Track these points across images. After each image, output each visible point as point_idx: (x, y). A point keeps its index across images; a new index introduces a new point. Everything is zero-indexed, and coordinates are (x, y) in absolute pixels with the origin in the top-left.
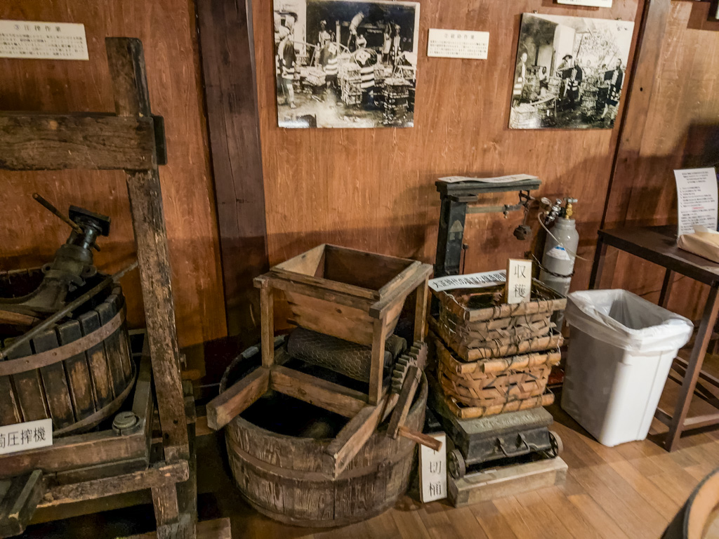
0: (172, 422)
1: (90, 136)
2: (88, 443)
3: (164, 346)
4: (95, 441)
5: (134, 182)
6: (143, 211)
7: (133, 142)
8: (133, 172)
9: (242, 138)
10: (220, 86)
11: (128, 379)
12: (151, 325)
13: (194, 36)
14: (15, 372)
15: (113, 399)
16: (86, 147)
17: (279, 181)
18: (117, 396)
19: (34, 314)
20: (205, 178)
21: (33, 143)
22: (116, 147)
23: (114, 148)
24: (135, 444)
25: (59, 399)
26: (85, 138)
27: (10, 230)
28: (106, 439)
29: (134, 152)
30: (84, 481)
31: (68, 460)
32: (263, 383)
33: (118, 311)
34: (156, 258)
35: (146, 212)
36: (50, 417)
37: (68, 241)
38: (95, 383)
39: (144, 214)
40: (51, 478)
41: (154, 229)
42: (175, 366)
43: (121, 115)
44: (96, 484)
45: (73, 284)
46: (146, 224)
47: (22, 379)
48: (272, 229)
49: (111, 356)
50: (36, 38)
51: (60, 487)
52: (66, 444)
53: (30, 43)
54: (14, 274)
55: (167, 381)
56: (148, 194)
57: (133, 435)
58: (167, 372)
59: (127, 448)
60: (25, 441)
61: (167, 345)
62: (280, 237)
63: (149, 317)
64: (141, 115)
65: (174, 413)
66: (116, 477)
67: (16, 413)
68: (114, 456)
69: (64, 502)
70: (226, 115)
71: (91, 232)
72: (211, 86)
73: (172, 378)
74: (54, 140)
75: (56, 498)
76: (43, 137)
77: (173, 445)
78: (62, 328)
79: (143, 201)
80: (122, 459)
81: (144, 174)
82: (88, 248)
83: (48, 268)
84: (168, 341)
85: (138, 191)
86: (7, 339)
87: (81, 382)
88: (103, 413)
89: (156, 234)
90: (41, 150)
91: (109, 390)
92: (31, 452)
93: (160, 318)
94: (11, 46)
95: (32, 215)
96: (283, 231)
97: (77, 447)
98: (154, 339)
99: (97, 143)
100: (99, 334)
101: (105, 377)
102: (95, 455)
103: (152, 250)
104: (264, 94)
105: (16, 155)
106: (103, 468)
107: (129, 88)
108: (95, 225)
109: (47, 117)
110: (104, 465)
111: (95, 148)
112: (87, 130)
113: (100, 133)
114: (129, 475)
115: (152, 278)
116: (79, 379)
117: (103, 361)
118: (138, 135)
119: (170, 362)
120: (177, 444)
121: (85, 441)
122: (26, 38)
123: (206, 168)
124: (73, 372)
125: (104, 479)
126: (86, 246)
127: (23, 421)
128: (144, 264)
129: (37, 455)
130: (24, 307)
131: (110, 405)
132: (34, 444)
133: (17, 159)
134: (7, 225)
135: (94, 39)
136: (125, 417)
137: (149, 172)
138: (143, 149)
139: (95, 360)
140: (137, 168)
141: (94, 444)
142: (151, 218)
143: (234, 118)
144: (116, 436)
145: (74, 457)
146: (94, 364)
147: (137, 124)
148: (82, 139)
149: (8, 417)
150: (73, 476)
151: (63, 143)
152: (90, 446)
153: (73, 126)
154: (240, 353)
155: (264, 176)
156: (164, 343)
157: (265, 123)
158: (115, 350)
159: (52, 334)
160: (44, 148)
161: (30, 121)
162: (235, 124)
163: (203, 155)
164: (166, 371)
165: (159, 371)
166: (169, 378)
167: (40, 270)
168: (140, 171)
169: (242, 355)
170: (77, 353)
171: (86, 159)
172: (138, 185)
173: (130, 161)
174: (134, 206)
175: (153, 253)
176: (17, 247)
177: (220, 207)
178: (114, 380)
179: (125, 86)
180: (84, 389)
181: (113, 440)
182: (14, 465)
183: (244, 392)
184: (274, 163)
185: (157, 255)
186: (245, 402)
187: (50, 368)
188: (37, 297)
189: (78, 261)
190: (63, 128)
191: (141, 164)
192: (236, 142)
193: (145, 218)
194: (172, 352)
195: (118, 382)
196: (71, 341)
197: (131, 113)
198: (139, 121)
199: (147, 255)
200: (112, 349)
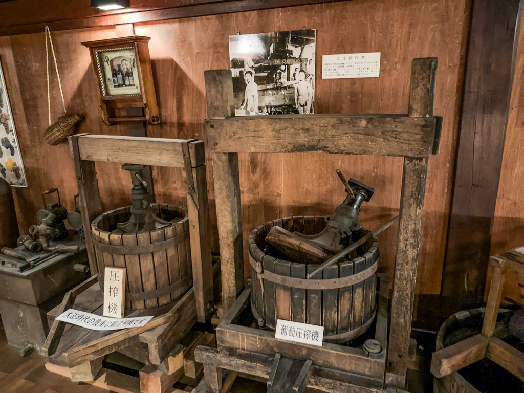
0: (397, 354)
1: (387, 132)
2: (345, 354)
3: (404, 295)
4: (350, 355)
5: (410, 167)
6: (412, 188)
7: (417, 136)
8: (411, 159)
9: (489, 133)
10: (478, 92)
11: (372, 312)
12: (399, 276)
13: (463, 54)
14: (309, 288)
15: (361, 325)
16: (382, 140)
17: (516, 171)
18: (364, 323)
19: (322, 249)
20: (448, 164)
21: (347, 135)
22: (404, 140)
23: (402, 141)
24: (377, 367)
25: (330, 314)
26: (383, 133)
27: (306, 189)
28: (358, 356)
29: (417, 144)
30: (337, 380)
31: (330, 361)
32: (482, 350)
33: (376, 260)
34: (413, 226)
35: (414, 190)
36: (322, 325)
37: (344, 202)
38: (354, 309)
39: (412, 191)
40: (316, 369)
41: (417, 203)
42: (409, 312)
43: (412, 116)
44: (344, 386)
45: (345, 232)
46: (412, 200)
47: (312, 294)
48: (499, 212)
49: (366, 293)
50: (348, 65)
51: (320, 378)
52: (331, 349)
53: (344, 68)
54: (307, 218)
55: (400, 322)
56: (419, 176)
57: (377, 360)
58: (402, 316)
59: (371, 368)
60: (306, 337)
61: (407, 295)
62: (507, 220)
63: (399, 270)
64: (427, 116)
65: (400, 349)
66: (359, 387)
67: (304, 316)
68: (360, 369)
69: (320, 389)
70: (479, 116)
71: (360, 198)
72: (470, 92)
73: (405, 322)
74: (361, 134)
75: (316, 385)
76: (355, 132)
77: (393, 373)
78: (343, 265)
79: (414, 182)
80: (365, 375)
81: (420, 161)
82: (356, 209)
83: (329, 219)
84: (409, 291)
85: (412, 174)
86: (310, 265)
87: (346, 306)
88: (354, 333)
89: (418, 208)
90: (351, 140)
91: (361, 318)
92: (308, 346)
93: (406, 273)
94: (332, 71)
95: (321, 181)
96: (510, 216)
97: (337, 354)
98: (398, 287)
99: (391, 137)
100: (364, 274)
101: (360, 307)
102: (348, 364)
103: (412, 220)
104: (517, 97)
105: (336, 143)
106: (351, 376)
107: (423, 95)
108: (363, 194)
109: (360, 118)
110: (352, 374)
111: (389, 140)
112: (385, 127)
113: (394, 129)
114: (368, 389)
115: (407, 240)
116: (345, 304)
117: (361, 295)
118: (422, 131)
119: (406, 308)
120: (397, 373)
121: (344, 352)
122: (342, 65)
123: (451, 157)
124: (342, 298)
125: (351, 385)
126: (355, 206)
127: (306, 323)
128: (404, 229)
129: (312, 350)
130: (315, 243)
131: (359, 328)
132: (310, 342)
133: (335, 146)
134: (306, 186)
135: (385, 62)
136: (373, 344)
137: (424, 160)
138: (425, 142)
139: (357, 293)
140: (416, 156)
141: (349, 356)
142: (417, 195)
143: (485, 118)
144: (365, 356)
145: (334, 360)
146: (356, 295)
147: (424, 123)
148: (380, 133)
149: (299, 317)
150: (330, 373)
151: (367, 136)
152: (346, 356)
153: (377, 124)
154: (454, 313)
155: (502, 166)
156: (405, 293)
157: (513, 122)
158: (370, 288)
159: (336, 268)
160: (353, 139)
161: (349, 120)
162: (485, 122)
163: (450, 147)
164: (401, 314)
165: (396, 313)
166: (402, 320)
167: (323, 219)
168: (417, 159)
169: (455, 316)
170: (348, 285)
171: (381, 148)
172: (413, 169)
173: (412, 151)
174: (406, 185)
175: (412, 222)
176: (308, 201)
177: (456, 188)
178: (365, 311)
179: (420, 95)
180: (346, 312)
181: (362, 359)
182: (297, 351)
183: (465, 353)
184: (514, 157)
185: (415, 224)
186: (464, 362)
187: (330, 291)
188: (322, 238)
189: (350, 217)
190: (370, 126)
191: (420, 153)
192: (482, 138)
193: (412, 194)
194: (410, 301)
195: (367, 312)
196: (346, 276)
197: (420, 115)
198: (426, 121)
199: (407, 223)
200: (368, 288)
